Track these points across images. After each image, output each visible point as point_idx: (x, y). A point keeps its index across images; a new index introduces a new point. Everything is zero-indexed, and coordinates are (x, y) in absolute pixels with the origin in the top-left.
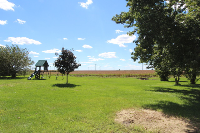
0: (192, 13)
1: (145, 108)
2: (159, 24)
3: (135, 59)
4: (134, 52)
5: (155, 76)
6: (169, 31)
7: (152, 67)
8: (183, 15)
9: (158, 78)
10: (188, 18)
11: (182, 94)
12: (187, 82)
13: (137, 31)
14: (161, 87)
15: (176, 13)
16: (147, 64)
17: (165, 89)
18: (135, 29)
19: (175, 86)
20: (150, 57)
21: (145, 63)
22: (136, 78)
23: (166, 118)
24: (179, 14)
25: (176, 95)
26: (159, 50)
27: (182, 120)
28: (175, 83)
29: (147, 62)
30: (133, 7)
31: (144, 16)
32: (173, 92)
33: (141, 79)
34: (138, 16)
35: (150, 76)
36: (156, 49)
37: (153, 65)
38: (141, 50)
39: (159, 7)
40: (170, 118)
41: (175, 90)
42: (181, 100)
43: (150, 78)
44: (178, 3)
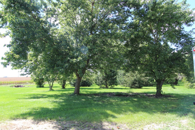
0: (63, 29)
1: (14, 119)
2: (35, 32)
3: (5, 65)
4: (5, 56)
5: (31, 83)
6: (44, 40)
7: (27, 74)
8: (56, 29)
9: (34, 85)
10: (60, 33)
11: (53, 98)
12: (59, 87)
13: (9, 34)
14: (35, 94)
15: (50, 26)
16: (22, 71)
17: (39, 96)
18: (8, 32)
19: (49, 91)
20: (25, 64)
21: (20, 70)
22: (9, 85)
23: (36, 124)
24: (53, 28)
25: (48, 100)
26: (34, 57)
27: (50, 122)
28: (49, 89)
29: (22, 69)
30: (7, 7)
31: (18, 20)
32: (46, 97)
33: (16, 87)
34: (11, 18)
35: (26, 83)
36: (31, 56)
37: (28, 72)
38: (13, 55)
39: (36, 16)
40: (39, 124)
41: (48, 95)
42: (52, 103)
43: (26, 86)
44: (52, 18)
